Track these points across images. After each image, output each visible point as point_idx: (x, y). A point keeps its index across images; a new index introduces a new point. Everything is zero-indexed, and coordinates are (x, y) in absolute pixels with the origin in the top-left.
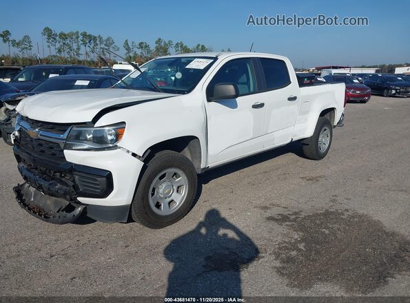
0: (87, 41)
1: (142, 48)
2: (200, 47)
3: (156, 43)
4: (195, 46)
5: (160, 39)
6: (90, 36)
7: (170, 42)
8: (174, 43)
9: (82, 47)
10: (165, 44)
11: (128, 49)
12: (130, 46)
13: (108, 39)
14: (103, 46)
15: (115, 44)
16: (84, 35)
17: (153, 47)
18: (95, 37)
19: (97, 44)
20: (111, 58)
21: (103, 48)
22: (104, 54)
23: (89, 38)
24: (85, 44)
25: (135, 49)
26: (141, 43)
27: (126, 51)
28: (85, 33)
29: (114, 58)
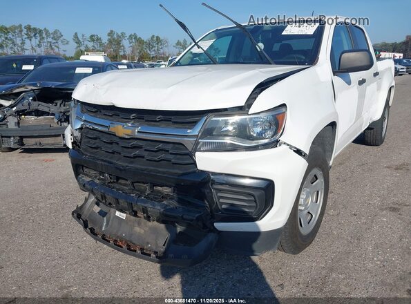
0: (32, 35)
1: (93, 41)
2: (155, 38)
3: (109, 35)
4: (150, 37)
5: (112, 31)
6: (35, 29)
7: (123, 34)
8: (128, 35)
9: (27, 41)
10: (118, 36)
11: (78, 42)
12: (81, 39)
13: (55, 32)
14: (50, 40)
15: (64, 37)
16: (29, 28)
17: (105, 40)
18: (40, 31)
19: (43, 38)
20: (61, 53)
21: (50, 42)
22: (52, 49)
23: (33, 32)
24: (30, 38)
25: (86, 43)
26: (92, 36)
27: (76, 45)
28: (30, 26)
29: (64, 53)
